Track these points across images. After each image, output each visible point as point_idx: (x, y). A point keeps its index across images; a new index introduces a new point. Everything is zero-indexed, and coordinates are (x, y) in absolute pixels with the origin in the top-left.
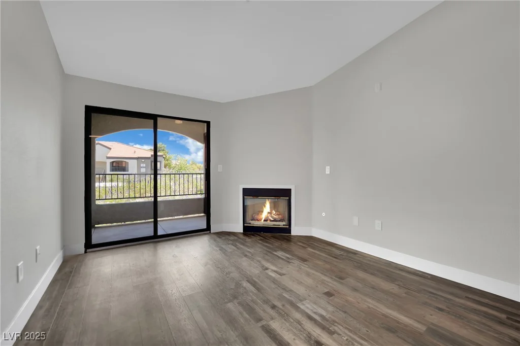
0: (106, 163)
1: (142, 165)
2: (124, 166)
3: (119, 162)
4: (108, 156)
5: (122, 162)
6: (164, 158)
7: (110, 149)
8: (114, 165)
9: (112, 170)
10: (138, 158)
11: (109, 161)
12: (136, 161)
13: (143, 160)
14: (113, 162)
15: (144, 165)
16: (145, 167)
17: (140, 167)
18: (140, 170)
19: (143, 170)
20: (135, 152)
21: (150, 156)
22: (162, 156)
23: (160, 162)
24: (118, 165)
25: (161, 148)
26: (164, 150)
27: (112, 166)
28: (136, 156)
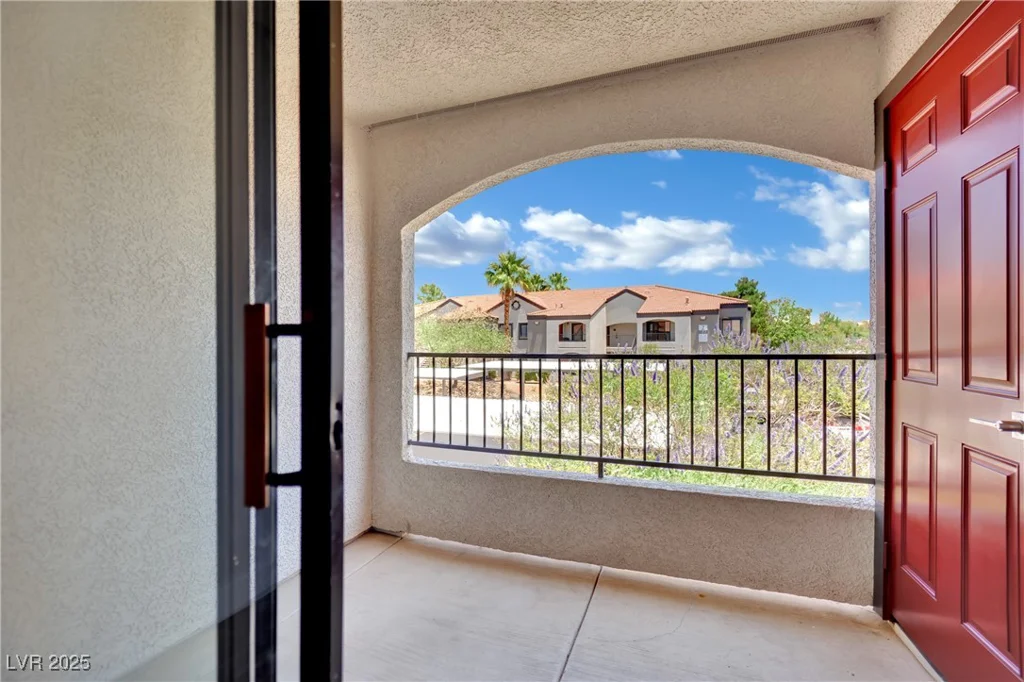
0: (635, 325)
1: (700, 328)
2: (667, 330)
3: (660, 322)
4: (641, 311)
5: (664, 322)
6: (749, 309)
7: (644, 298)
8: (650, 328)
9: (648, 338)
10: (693, 313)
11: (641, 322)
12: (689, 318)
13: (703, 318)
14: (648, 323)
15: (706, 328)
16: (707, 332)
17: (696, 332)
18: (697, 338)
19: (703, 338)
20: (687, 300)
21: (718, 308)
22: (744, 305)
23: (741, 319)
24: (657, 329)
25: (746, 289)
26: (752, 293)
27: (648, 331)
28: (689, 308)
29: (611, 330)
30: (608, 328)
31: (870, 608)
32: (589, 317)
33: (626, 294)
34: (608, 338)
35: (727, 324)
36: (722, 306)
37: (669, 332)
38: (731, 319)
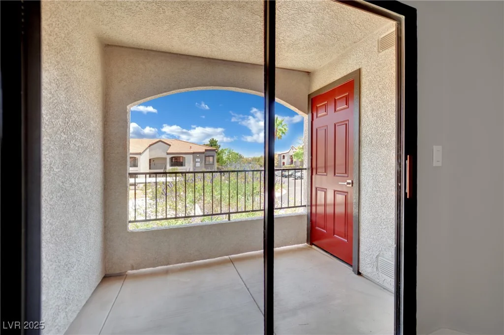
0: (165, 159)
1: (197, 160)
2: (181, 161)
3: (178, 157)
4: (168, 152)
5: (180, 157)
6: (216, 152)
7: (170, 145)
8: (173, 161)
9: (172, 165)
10: (193, 153)
11: (169, 157)
12: (192, 155)
13: (198, 155)
14: (172, 158)
15: (199, 160)
16: (199, 162)
17: (195, 162)
18: (195, 165)
19: (198, 165)
20: (191, 147)
21: (204, 151)
22: (214, 150)
23: (213, 156)
24: (177, 161)
25: (213, 143)
26: (215, 145)
27: (172, 161)
28: (192, 151)
29: (152, 161)
30: (150, 160)
31: (306, 244)
32: (140, 154)
33: (160, 143)
34: (150, 165)
35: (207, 158)
36: (206, 150)
37: (182, 162)
38: (209, 156)
